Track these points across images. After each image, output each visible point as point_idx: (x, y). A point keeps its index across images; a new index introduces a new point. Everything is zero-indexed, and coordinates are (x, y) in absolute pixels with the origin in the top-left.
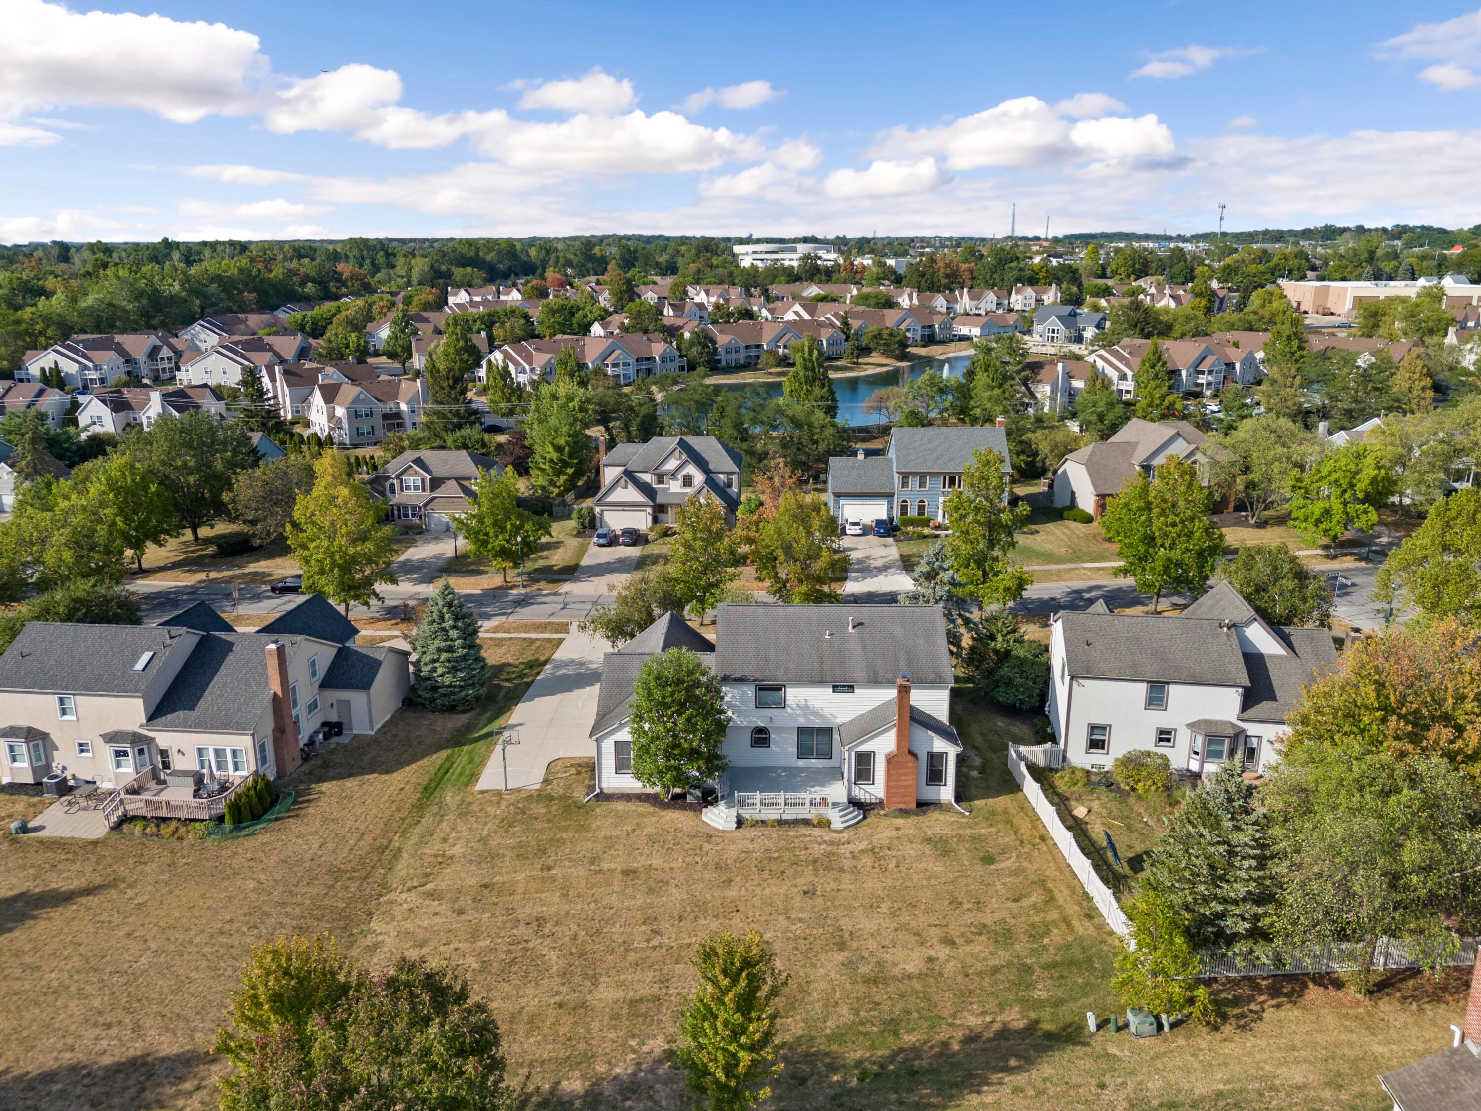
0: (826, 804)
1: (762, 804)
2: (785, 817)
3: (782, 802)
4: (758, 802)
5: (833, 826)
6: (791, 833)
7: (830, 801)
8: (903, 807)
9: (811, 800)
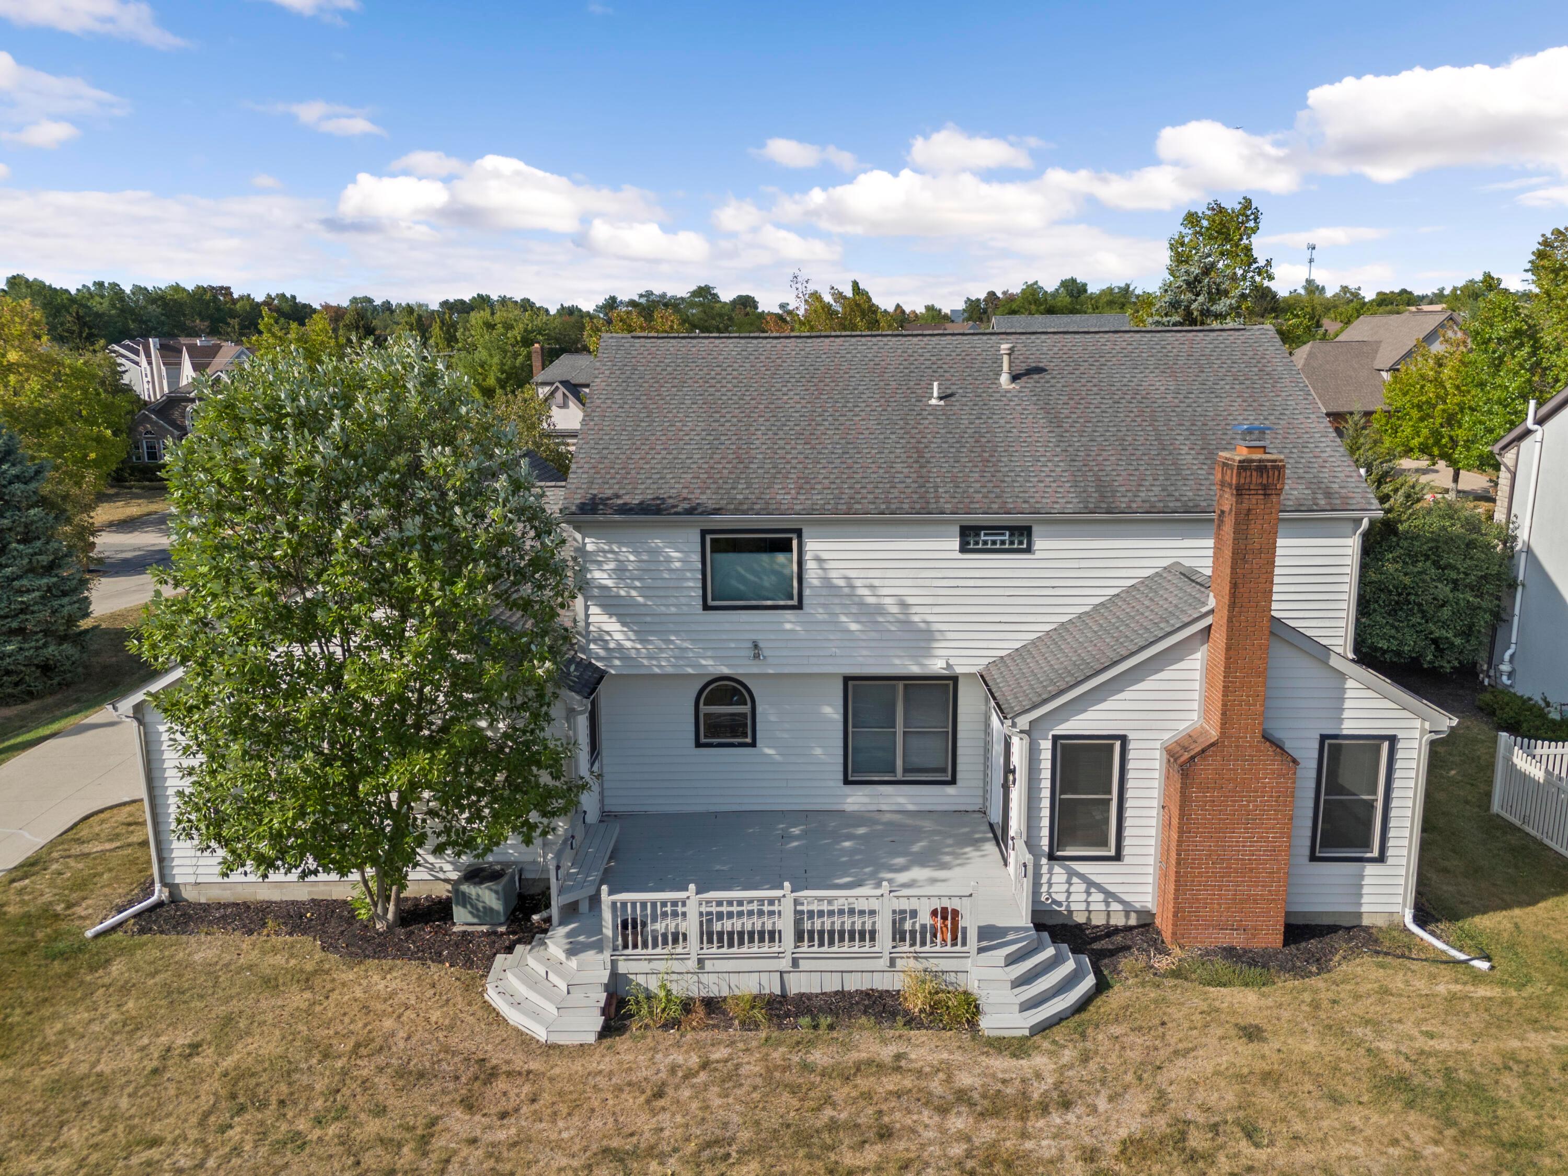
0: (957, 935)
1: (708, 936)
2: (798, 985)
3: (786, 925)
4: (691, 926)
5: (988, 1024)
6: (819, 1056)
7: (970, 922)
8: (1238, 940)
9: (899, 917)
